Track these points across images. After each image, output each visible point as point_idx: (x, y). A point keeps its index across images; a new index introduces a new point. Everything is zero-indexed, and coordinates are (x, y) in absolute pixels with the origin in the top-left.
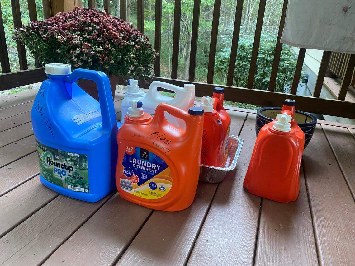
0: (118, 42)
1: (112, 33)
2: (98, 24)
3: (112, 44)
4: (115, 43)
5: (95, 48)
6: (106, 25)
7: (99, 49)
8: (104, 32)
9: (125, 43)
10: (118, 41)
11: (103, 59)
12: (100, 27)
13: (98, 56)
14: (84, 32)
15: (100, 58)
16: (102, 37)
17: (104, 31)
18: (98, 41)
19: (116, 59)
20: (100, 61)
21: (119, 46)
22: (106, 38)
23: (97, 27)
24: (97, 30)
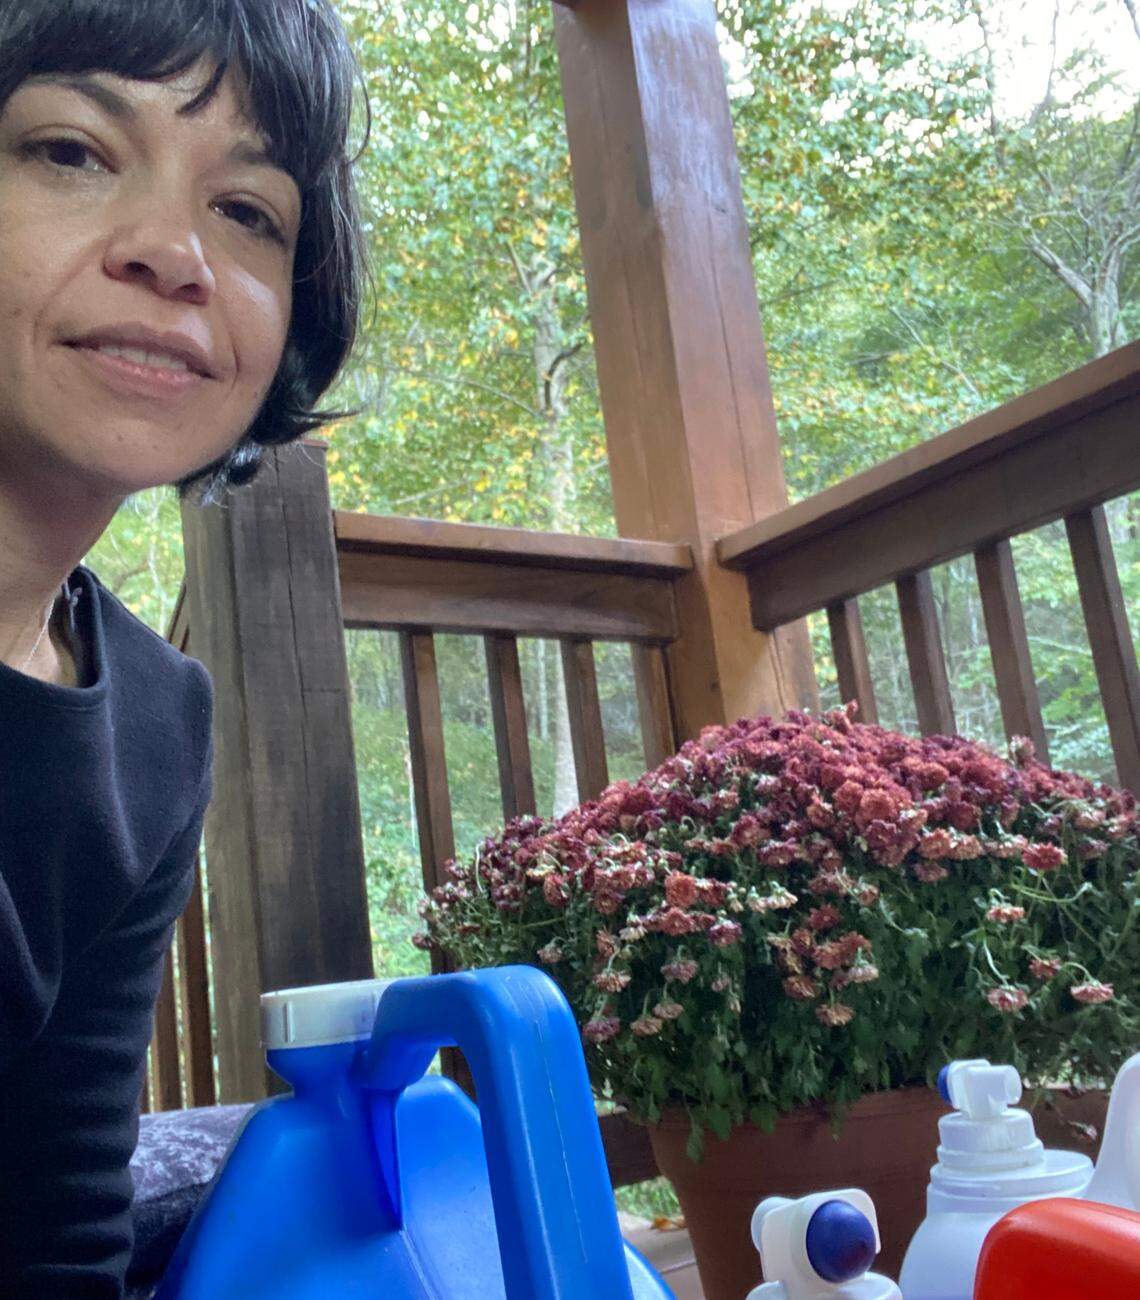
0: (900, 845)
1: (859, 798)
2: (772, 765)
3: (863, 864)
4: (883, 849)
5: (743, 898)
6: (822, 760)
7: (772, 900)
8: (810, 802)
9: (953, 845)
10: (900, 841)
11: (809, 963)
12: (785, 780)
13: (775, 949)
14: (686, 822)
15: (791, 961)
16: (797, 834)
17: (808, 794)
18: (767, 855)
19: (893, 950)
20: (792, 979)
21: (918, 868)
22: (826, 833)
23: (767, 780)
24: (763, 796)
